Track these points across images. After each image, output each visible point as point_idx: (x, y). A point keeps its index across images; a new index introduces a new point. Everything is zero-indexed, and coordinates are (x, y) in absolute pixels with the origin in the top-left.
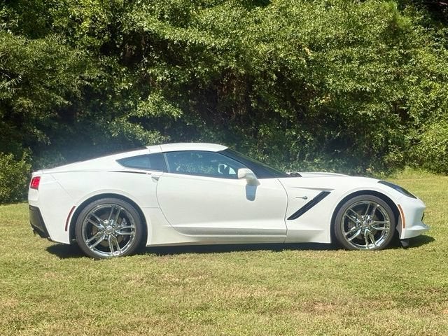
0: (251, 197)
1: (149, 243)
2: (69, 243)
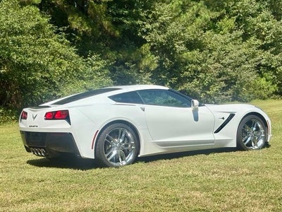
0: (196, 119)
1: (142, 154)
2: (93, 158)
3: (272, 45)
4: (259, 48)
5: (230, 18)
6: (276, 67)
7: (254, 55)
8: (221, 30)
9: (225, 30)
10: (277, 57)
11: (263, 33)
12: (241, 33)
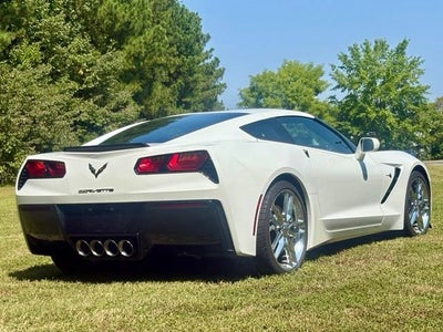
2: (255, 254)
3: (94, 91)
4: (75, 96)
5: (30, 43)
6: (104, 125)
7: (68, 107)
8: (18, 62)
9: (26, 62)
10: (104, 110)
11: (81, 72)
12: (48, 68)
